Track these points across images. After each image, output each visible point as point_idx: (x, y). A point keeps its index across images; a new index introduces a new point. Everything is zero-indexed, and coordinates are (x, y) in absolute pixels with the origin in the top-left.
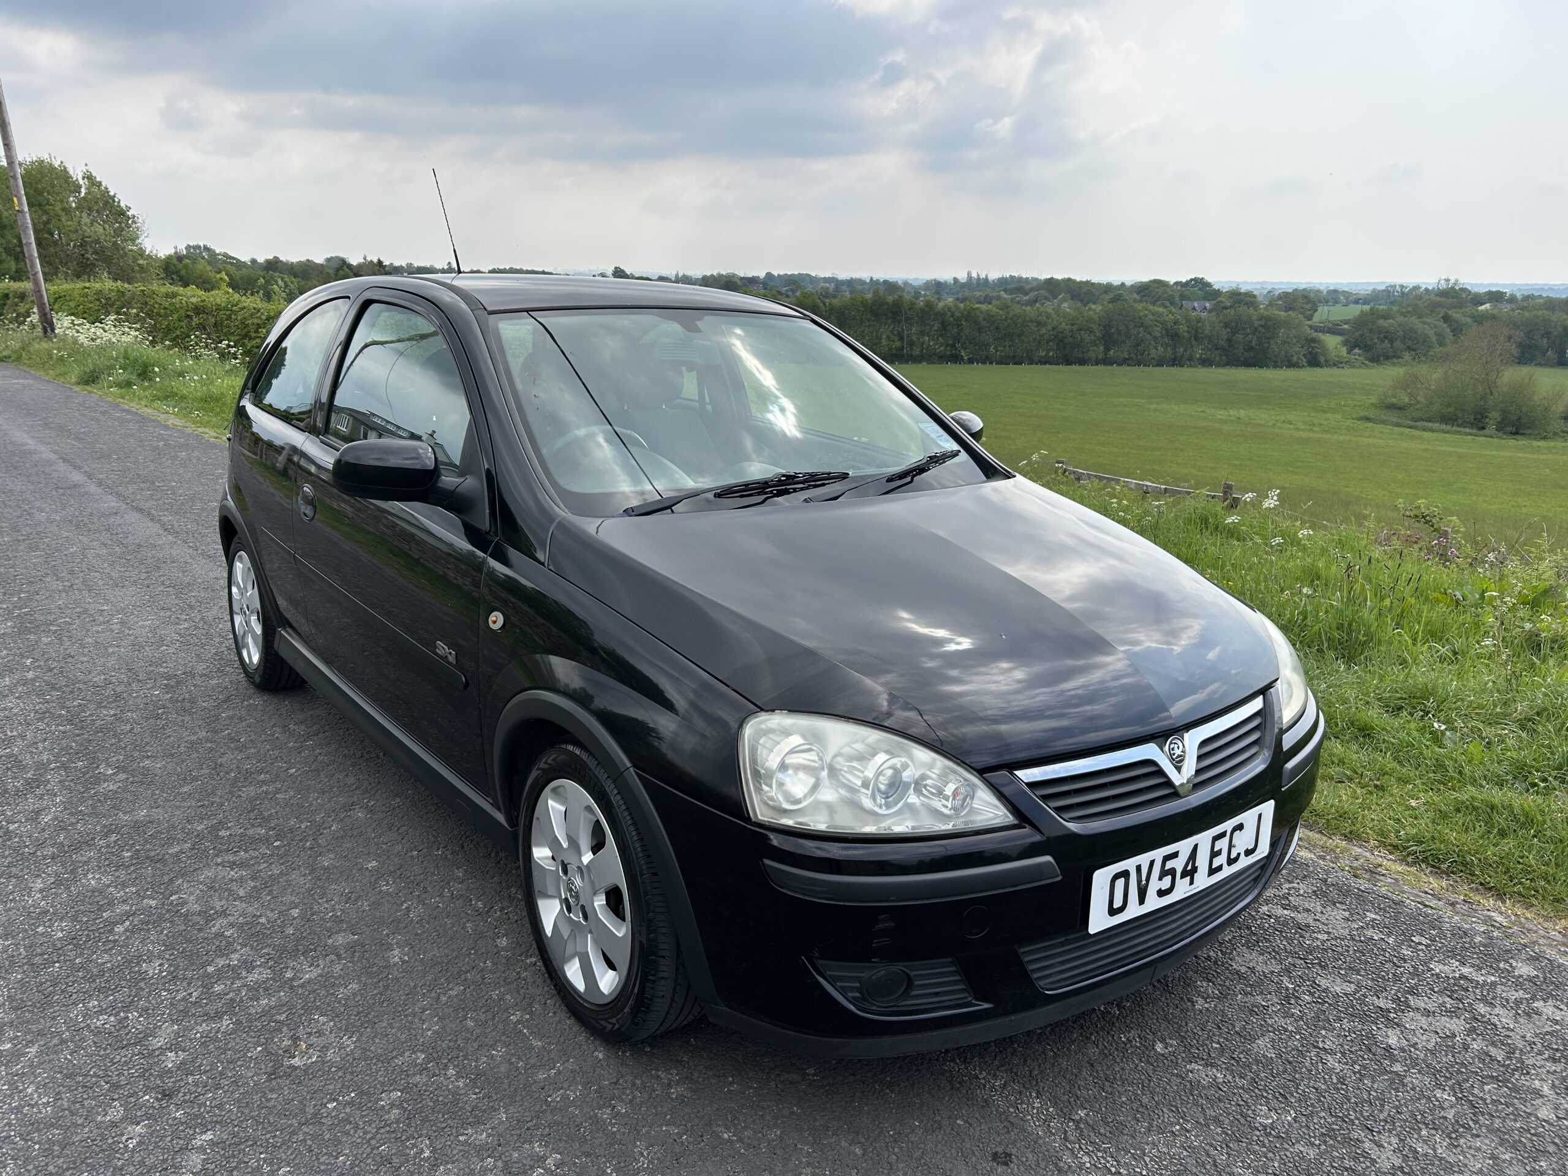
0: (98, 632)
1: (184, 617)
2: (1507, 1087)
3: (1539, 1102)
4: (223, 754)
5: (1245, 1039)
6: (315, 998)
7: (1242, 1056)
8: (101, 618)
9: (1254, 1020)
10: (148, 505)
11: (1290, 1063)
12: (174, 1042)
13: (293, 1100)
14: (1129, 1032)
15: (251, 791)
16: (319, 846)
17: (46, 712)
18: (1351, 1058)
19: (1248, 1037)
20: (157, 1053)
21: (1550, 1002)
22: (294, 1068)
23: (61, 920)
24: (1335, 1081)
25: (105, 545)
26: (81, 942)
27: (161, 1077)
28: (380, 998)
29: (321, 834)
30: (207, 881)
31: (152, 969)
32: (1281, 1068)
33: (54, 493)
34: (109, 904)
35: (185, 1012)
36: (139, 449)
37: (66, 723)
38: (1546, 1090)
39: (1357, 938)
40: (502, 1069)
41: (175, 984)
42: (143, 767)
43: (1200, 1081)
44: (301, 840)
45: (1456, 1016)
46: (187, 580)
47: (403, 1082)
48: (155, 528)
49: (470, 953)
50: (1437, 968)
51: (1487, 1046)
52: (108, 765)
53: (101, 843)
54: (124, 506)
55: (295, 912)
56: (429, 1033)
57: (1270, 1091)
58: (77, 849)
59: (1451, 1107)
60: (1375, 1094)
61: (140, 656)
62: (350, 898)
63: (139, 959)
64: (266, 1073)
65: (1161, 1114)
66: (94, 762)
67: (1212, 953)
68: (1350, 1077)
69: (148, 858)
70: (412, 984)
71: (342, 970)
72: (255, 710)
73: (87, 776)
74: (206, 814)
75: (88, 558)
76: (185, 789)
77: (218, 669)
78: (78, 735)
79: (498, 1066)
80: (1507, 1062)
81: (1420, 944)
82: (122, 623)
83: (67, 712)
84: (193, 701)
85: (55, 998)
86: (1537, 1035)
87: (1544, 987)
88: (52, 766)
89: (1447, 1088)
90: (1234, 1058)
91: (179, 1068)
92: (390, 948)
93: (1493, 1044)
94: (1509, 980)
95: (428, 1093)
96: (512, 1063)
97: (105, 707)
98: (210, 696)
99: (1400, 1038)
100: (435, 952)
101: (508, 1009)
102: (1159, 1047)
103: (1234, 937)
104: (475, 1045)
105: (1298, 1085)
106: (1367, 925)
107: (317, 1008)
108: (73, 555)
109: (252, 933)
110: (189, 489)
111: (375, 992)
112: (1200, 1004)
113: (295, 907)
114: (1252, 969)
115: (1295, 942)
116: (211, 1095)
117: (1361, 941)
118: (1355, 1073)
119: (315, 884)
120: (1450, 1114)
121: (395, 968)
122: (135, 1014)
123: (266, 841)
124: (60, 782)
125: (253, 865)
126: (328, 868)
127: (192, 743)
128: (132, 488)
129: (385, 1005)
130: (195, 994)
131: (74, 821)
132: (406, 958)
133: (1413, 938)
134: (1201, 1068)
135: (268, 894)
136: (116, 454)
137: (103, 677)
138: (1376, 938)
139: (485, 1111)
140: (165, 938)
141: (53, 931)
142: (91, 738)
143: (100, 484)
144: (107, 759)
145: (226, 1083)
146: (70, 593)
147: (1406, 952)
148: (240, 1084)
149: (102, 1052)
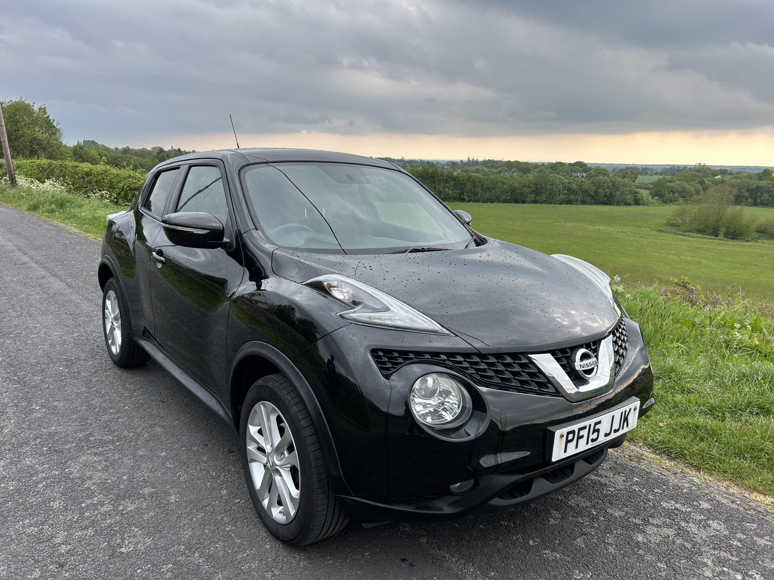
0: (33, 338)
1: (76, 330)
2: (691, 561)
3: (705, 568)
4: (93, 399)
5: (571, 538)
6: (133, 520)
7: (569, 547)
8: (35, 331)
9: (576, 530)
10: (60, 273)
11: (591, 549)
12: (65, 540)
13: (121, 568)
14: (518, 535)
15: (106, 417)
16: (138, 445)
17: (7, 378)
18: (620, 547)
19: (573, 538)
20: (57, 545)
21: (716, 521)
22: (122, 553)
23: (13, 481)
24: (611, 558)
25: (38, 293)
26: (22, 492)
27: (58, 557)
28: (164, 519)
29: (139, 439)
30: (83, 462)
31: (55, 505)
32: (587, 552)
33: (14, 267)
34: (36, 473)
35: (71, 526)
36: (56, 244)
37: (17, 383)
38: (710, 563)
39: (628, 490)
40: (221, 553)
41: (67, 513)
42: (54, 406)
43: (548, 559)
44: (129, 442)
45: (671, 528)
46: (78, 312)
47: (173, 560)
48: (62, 285)
49: (208, 497)
50: (664, 504)
51: (684, 542)
52: (37, 405)
53: (32, 443)
54: (48, 274)
55: (125, 478)
56: (187, 536)
57: (581, 563)
58: (21, 446)
59: (664, 571)
60: (629, 565)
61: (54, 350)
62: (152, 471)
63: (50, 501)
64: (108, 555)
65: (529, 574)
66: (30, 403)
67: (559, 497)
68: (619, 557)
69: (55, 450)
70: (180, 512)
71: (146, 506)
72: (109, 377)
73: (27, 410)
74: (84, 429)
75: (29, 300)
76: (74, 417)
77: (92, 356)
78: (23, 390)
79: (219, 552)
80: (692, 550)
81: (657, 493)
82: (46, 333)
83: (18, 378)
84: (79, 373)
85: (9, 519)
86: (707, 537)
87: (714, 514)
88: (10, 405)
89: (663, 562)
90: (565, 548)
91: (67, 553)
92: (170, 495)
93: (687, 541)
94: (697, 510)
95: (185, 565)
96: (225, 551)
97: (36, 375)
98: (87, 370)
99: (643, 538)
100: (192, 496)
101: (225, 524)
102: (531, 542)
103: (571, 490)
104: (209, 542)
105: (594, 560)
106: (634, 484)
107: (134, 524)
108: (22, 298)
109: (104, 487)
110: (81, 265)
111: (162, 516)
112: (552, 521)
113: (125, 475)
114: (578, 505)
115: (599, 492)
116: (82, 566)
117: (630, 492)
118: (621, 555)
119: (135, 463)
120: (663, 574)
121: (172, 505)
122: (47, 526)
123: (112, 442)
124: (14, 413)
125: (105, 454)
126: (142, 456)
127: (78, 393)
128: (52, 265)
129: (166, 522)
130: (76, 517)
131: (19, 432)
132: (178, 500)
133: (654, 490)
134: (550, 552)
135: (112, 469)
136: (45, 247)
137: (35, 361)
138: (637, 490)
139: (212, 574)
140: (62, 490)
141: (8, 486)
142: (29, 391)
143: (37, 262)
144: (37, 401)
145: (90, 560)
146: (21, 318)
147: (651, 497)
148: (96, 561)
149: (31, 545)
